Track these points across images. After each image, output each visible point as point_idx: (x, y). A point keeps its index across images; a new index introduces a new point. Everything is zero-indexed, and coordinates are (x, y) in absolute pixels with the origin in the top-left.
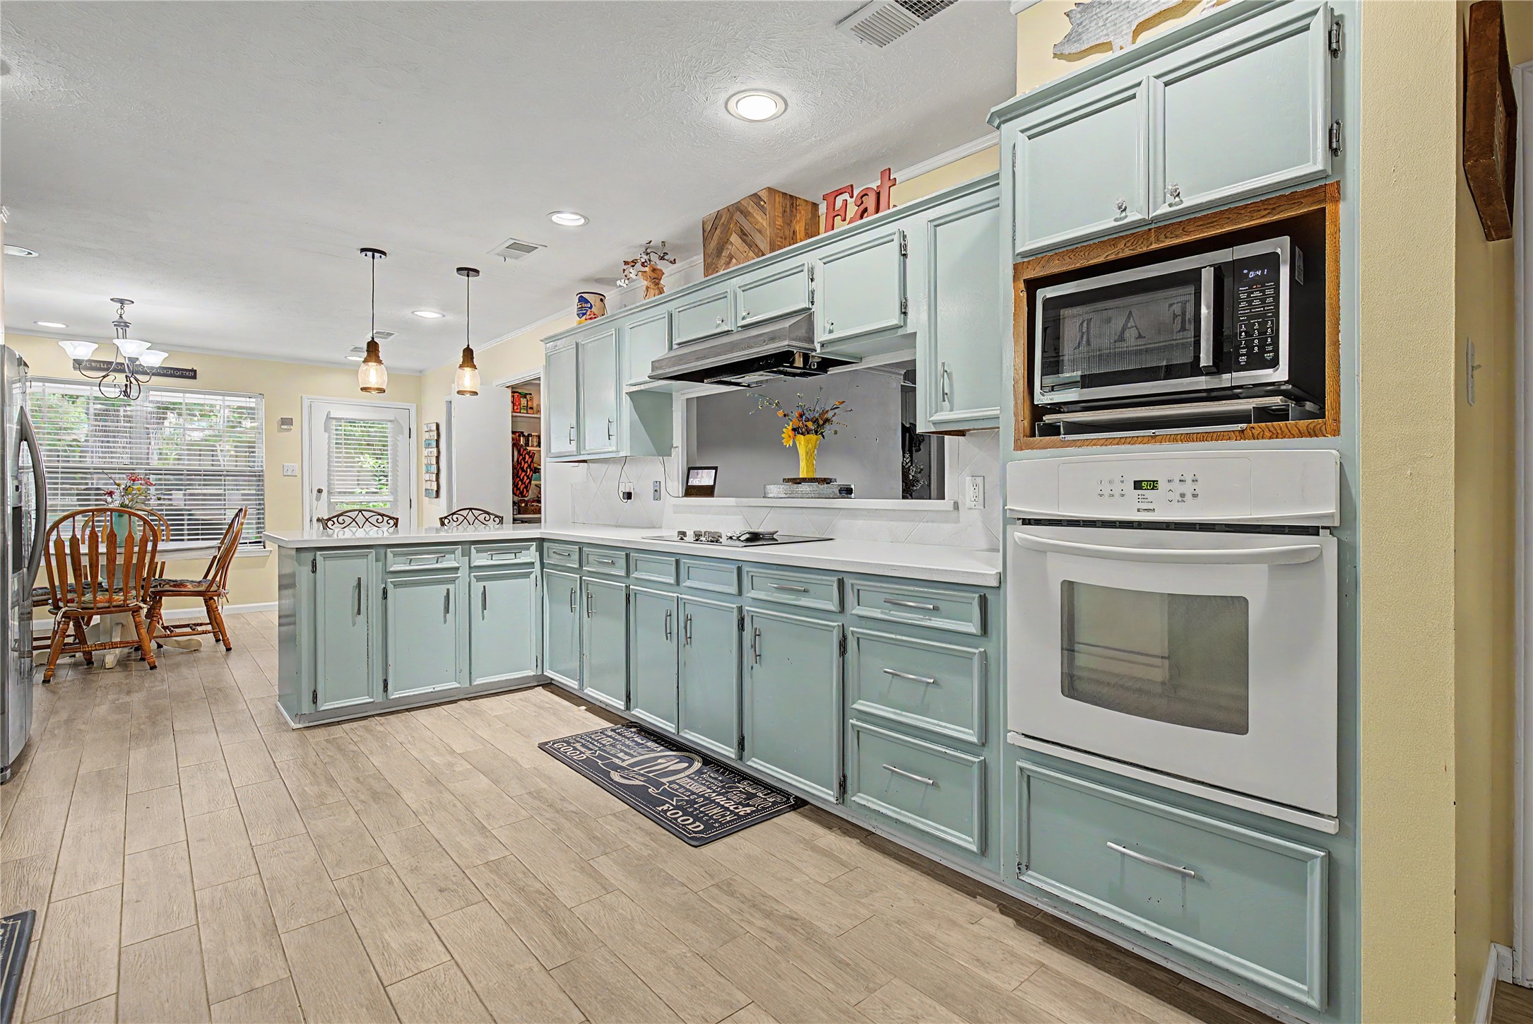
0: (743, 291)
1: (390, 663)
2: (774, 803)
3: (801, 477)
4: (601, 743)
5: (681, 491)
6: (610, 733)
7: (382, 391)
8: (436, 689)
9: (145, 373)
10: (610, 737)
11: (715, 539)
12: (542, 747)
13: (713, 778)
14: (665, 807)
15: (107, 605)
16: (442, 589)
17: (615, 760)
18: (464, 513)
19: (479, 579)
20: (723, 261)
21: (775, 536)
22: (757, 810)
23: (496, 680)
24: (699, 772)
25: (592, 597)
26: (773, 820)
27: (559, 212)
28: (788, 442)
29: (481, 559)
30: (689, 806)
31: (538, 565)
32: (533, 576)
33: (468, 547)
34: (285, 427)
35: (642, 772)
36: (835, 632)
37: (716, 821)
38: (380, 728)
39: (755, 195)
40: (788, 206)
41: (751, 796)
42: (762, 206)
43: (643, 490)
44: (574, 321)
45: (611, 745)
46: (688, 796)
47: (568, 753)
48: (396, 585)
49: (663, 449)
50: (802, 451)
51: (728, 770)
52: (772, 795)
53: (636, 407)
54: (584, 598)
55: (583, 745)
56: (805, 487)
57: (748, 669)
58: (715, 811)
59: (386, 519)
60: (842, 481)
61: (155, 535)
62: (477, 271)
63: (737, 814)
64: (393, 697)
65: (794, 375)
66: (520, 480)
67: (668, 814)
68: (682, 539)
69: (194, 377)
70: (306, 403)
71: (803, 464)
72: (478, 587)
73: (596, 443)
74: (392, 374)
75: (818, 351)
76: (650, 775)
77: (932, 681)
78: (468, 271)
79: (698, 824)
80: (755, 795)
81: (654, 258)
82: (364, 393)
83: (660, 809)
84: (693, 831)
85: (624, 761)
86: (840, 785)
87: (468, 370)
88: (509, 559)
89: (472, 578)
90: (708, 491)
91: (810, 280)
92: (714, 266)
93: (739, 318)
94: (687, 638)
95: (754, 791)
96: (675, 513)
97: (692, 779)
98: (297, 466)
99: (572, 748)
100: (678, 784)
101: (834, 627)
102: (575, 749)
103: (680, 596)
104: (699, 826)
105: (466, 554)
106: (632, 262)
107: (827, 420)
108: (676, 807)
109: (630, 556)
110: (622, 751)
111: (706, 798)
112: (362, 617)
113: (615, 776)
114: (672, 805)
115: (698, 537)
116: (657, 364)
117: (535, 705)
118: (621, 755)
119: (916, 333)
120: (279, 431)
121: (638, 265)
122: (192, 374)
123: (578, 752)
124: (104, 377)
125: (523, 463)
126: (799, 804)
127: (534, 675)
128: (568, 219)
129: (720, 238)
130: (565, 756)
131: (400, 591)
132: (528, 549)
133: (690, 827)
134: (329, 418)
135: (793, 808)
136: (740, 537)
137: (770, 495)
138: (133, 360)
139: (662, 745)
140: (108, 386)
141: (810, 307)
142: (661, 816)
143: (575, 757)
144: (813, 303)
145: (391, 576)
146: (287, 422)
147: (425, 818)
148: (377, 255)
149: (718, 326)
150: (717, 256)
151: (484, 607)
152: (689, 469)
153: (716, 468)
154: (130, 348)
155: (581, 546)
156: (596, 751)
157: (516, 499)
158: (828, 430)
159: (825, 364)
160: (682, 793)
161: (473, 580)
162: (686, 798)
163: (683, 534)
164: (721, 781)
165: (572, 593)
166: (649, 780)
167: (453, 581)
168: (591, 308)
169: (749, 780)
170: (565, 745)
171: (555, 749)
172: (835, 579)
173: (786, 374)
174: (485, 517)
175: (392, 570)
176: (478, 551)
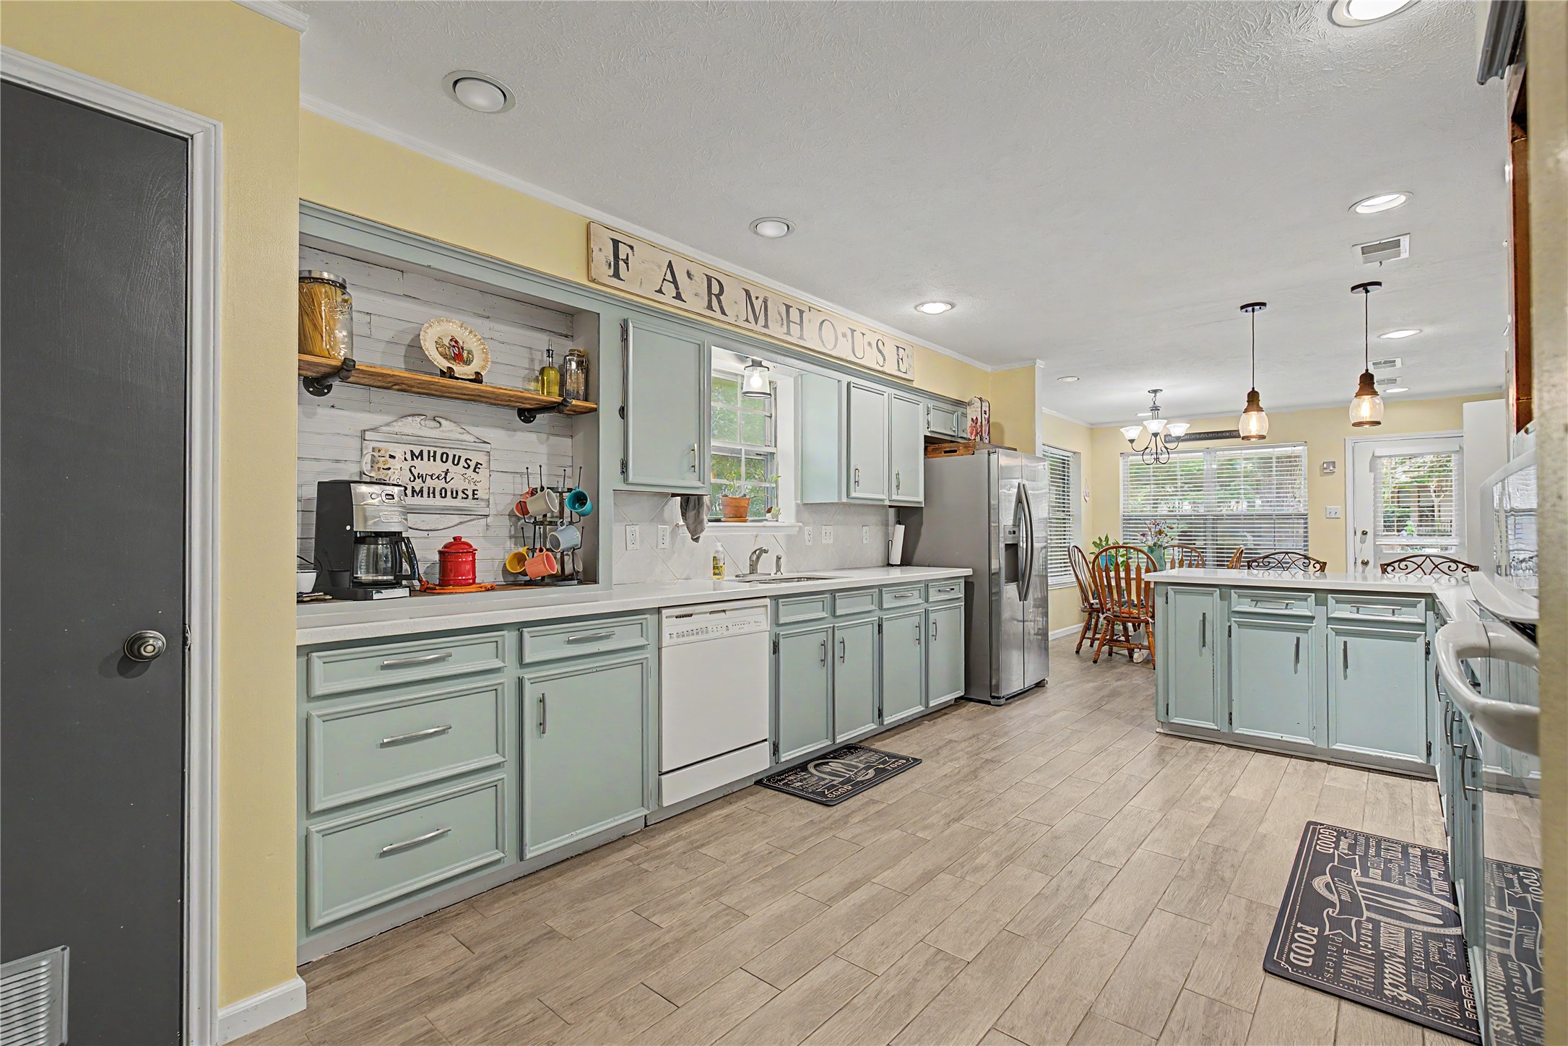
1: (1234, 697)
4: (1378, 853)
8: (1284, 739)
12: (1311, 826)
15: (1127, 616)
16: (1293, 636)
17: (1356, 870)
19: (1338, 633)
23: (1374, 754)
24: (1437, 936)
29: (1345, 612)
31: (1430, 627)
32: (1421, 640)
34: (1329, 470)
35: (1362, 894)
47: (1319, 841)
48: (1242, 626)
55: (1352, 844)
58: (1359, 969)
62: (1377, 284)
64: (1238, 732)
70: (1349, 445)
72: (1337, 641)
76: (1363, 902)
78: (1364, 287)
79: (1309, 959)
83: (1300, 925)
85: (1366, 876)
87: (1369, 398)
88: (1385, 615)
89: (1331, 630)
97: (1408, 934)
98: (1340, 508)
99: (1334, 840)
100: (1377, 926)
102: (1338, 842)
104: (1307, 962)
105: (1322, 602)
108: (1322, 937)
111: (1376, 955)
112: (1206, 650)
113: (1321, 879)
120: (1321, 476)
123: (1333, 846)
131: (1245, 631)
132: (1414, 605)
134: (1375, 458)
143: (1319, 847)
145: (1237, 615)
146: (1330, 465)
148: (1256, 308)
151: (1344, 664)
161: (1332, 633)
166: (1349, 903)
167: (1306, 630)
170: (1337, 834)
171: (1313, 832)
174: (1450, 567)
175: (1236, 609)
176: (1337, 602)
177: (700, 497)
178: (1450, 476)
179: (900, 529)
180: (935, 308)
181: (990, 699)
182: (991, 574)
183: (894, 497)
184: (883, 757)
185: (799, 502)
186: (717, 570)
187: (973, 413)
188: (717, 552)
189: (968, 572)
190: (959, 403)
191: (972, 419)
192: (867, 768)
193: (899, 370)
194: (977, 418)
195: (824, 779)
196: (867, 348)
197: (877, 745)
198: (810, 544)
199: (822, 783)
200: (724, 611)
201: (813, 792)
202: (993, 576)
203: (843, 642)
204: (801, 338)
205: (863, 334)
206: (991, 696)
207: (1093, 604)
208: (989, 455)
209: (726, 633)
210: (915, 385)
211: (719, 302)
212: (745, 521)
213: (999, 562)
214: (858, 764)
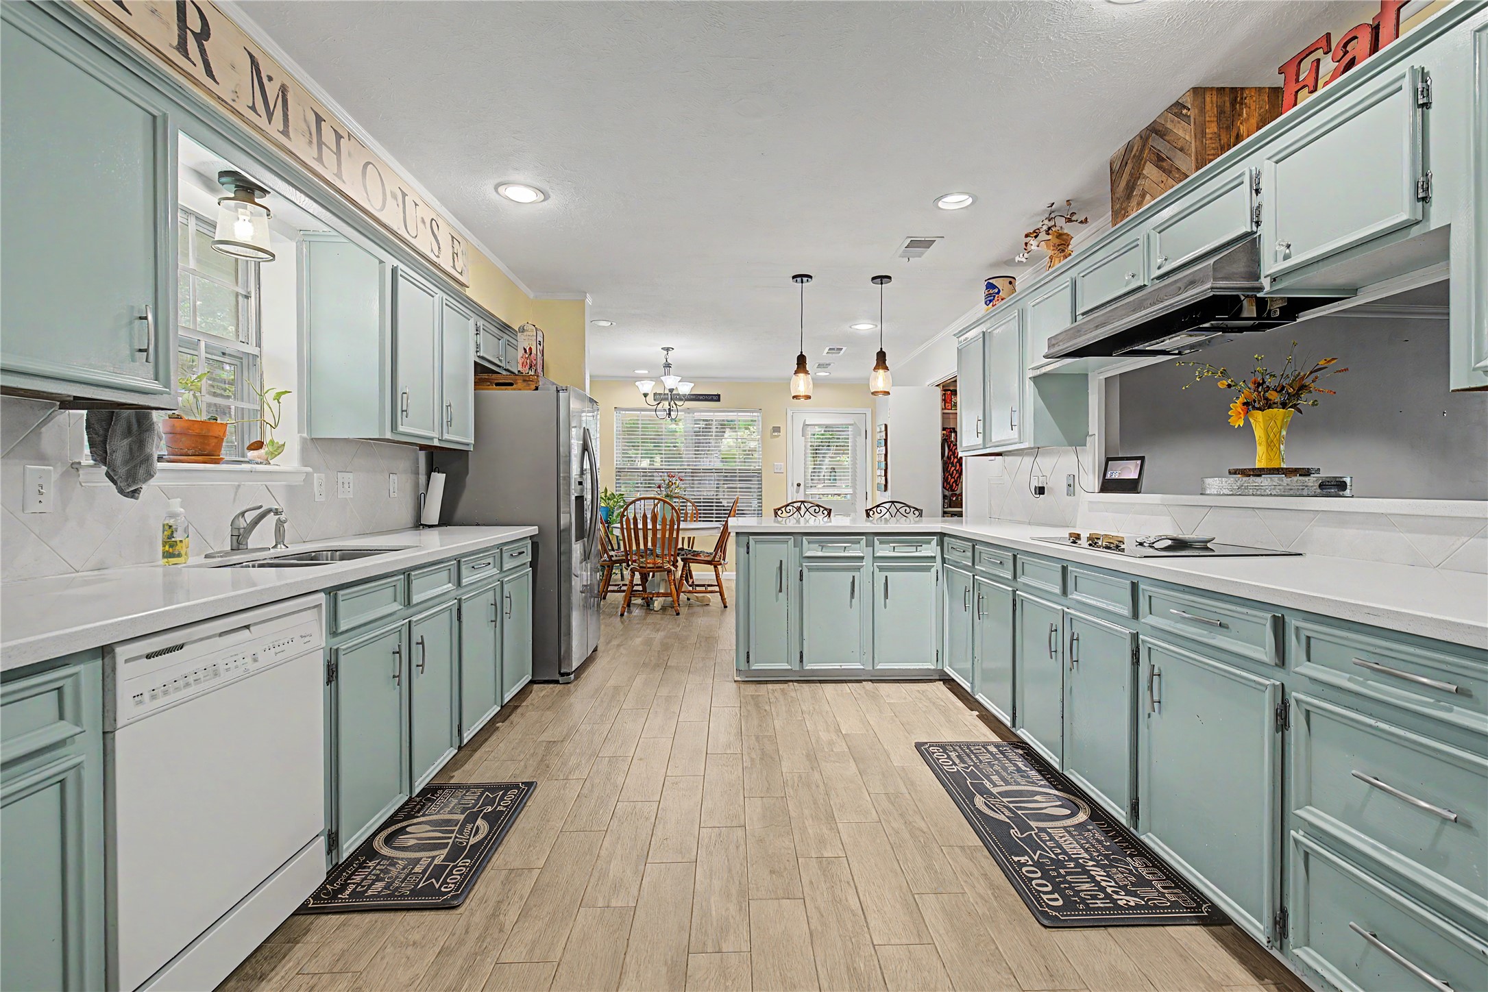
0: (1159, 233)
1: (805, 637)
2: (1174, 905)
3: (1257, 467)
4: (978, 758)
5: (1096, 484)
6: (993, 749)
7: (808, 397)
8: (843, 667)
9: (681, 400)
10: (991, 753)
11: (1116, 546)
12: (918, 746)
13: (1097, 840)
14: (1023, 859)
15: (653, 566)
16: (850, 575)
17: (985, 781)
18: (887, 505)
19: (881, 569)
20: (1134, 203)
21: (1209, 545)
22: (1146, 907)
23: (897, 667)
24: (1081, 827)
25: (983, 598)
26: (1167, 928)
27: (942, 197)
28: (1236, 421)
29: (884, 551)
30: (1052, 870)
31: (939, 559)
32: (933, 570)
33: (872, 538)
34: (776, 434)
35: (1011, 805)
36: (1268, 695)
37: (1083, 901)
38: (793, 694)
39: (1177, 104)
40: (1228, 104)
41: (1142, 882)
42: (1186, 115)
43: (1056, 484)
44: (981, 308)
45: (989, 763)
46: (1056, 855)
47: (940, 761)
48: (810, 569)
49: (1076, 440)
50: (1259, 433)
51: (1121, 835)
52: (1175, 891)
53: (1042, 393)
54: (976, 599)
55: (959, 756)
56: (1265, 481)
57: (1144, 717)
58: (1085, 886)
59: (822, 509)
60: (1325, 474)
61: (678, 518)
62: (889, 277)
63: (1114, 901)
64: (807, 668)
65: (1241, 330)
66: (950, 474)
67: (1024, 869)
68: (1074, 542)
69: (719, 400)
70: (789, 414)
71: (1261, 450)
72: (880, 577)
73: (1002, 434)
74: (817, 383)
75: (1267, 288)
76: (1019, 812)
77: (1453, 816)
78: (882, 279)
79: (1056, 896)
80: (1149, 884)
81: (1061, 222)
82: (795, 400)
83: (1016, 859)
84: (1047, 905)
85: (995, 785)
86: (1275, 923)
87: (881, 372)
88: (910, 552)
89: (875, 567)
90: (1131, 486)
91: (1254, 192)
92: (1123, 212)
93: (1154, 266)
94: (1073, 662)
95: (1150, 877)
96: (1089, 511)
97: (1069, 832)
98: (784, 466)
99: (946, 756)
100: (1049, 834)
101: (1266, 686)
102: (949, 757)
103: (1066, 609)
104: (1057, 900)
105: (870, 544)
106: (1034, 232)
107: (1303, 387)
108: (1037, 864)
109: (1016, 558)
110: (998, 773)
111: (1078, 865)
112: (782, 595)
113: (979, 801)
114: (1032, 859)
115: (1093, 542)
116: (1053, 342)
117: (929, 699)
118: (995, 778)
119: (1450, 224)
120: (771, 437)
121: (1043, 236)
122: (717, 398)
123: (951, 763)
124: (658, 404)
125: (952, 459)
126: (1214, 919)
127: (934, 669)
128: (954, 202)
129: (1131, 175)
130: (936, 763)
131: (813, 574)
132: (929, 542)
133: (1045, 897)
134: (805, 425)
135: (1204, 922)
136: (1153, 543)
137: (1208, 492)
138: (671, 390)
139: (1047, 780)
140: (660, 411)
141: (1255, 229)
142: (1014, 868)
143: (945, 767)
144: (1258, 224)
145: (806, 560)
146: (777, 429)
147: (790, 791)
148: (805, 279)
149: (1128, 283)
150: (1127, 199)
151: (886, 596)
152: (1108, 460)
153: (1142, 459)
154: (671, 382)
155: (974, 543)
156: (970, 766)
157: (947, 493)
158: (1305, 401)
159: (1294, 307)
160: (1051, 848)
161: (877, 570)
162: (1053, 856)
163: (1076, 538)
164: (1107, 848)
165: (965, 591)
166: (1017, 819)
167: (858, 569)
168: (999, 291)
169: (1147, 858)
170: (941, 750)
171: (928, 753)
172: (1269, 616)
173: (1226, 330)
174: (906, 510)
175: (807, 555)
176: (881, 543)
177: (142, 413)
178: (848, 442)
179: (439, 479)
180: (522, 194)
181: (557, 677)
182: (559, 532)
183: (446, 436)
184: (482, 794)
185: (305, 435)
186: (171, 550)
187: (524, 341)
188: (173, 515)
189: (533, 530)
190: (505, 328)
191: (525, 349)
192: (472, 818)
193: (454, 267)
194: (530, 349)
195: (417, 861)
196: (420, 225)
197: (458, 777)
198: (323, 499)
199: (418, 869)
200: (247, 627)
201: (415, 893)
202: (562, 534)
203: (422, 643)
204: (339, 175)
205: (416, 205)
206: (560, 673)
207: (612, 556)
208: (558, 391)
209: (252, 667)
210: (468, 292)
211: (203, 52)
212: (217, 462)
213: (568, 518)
214: (455, 817)
